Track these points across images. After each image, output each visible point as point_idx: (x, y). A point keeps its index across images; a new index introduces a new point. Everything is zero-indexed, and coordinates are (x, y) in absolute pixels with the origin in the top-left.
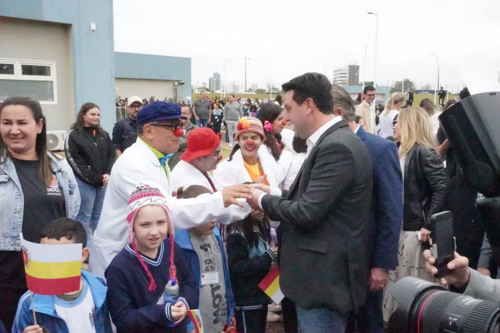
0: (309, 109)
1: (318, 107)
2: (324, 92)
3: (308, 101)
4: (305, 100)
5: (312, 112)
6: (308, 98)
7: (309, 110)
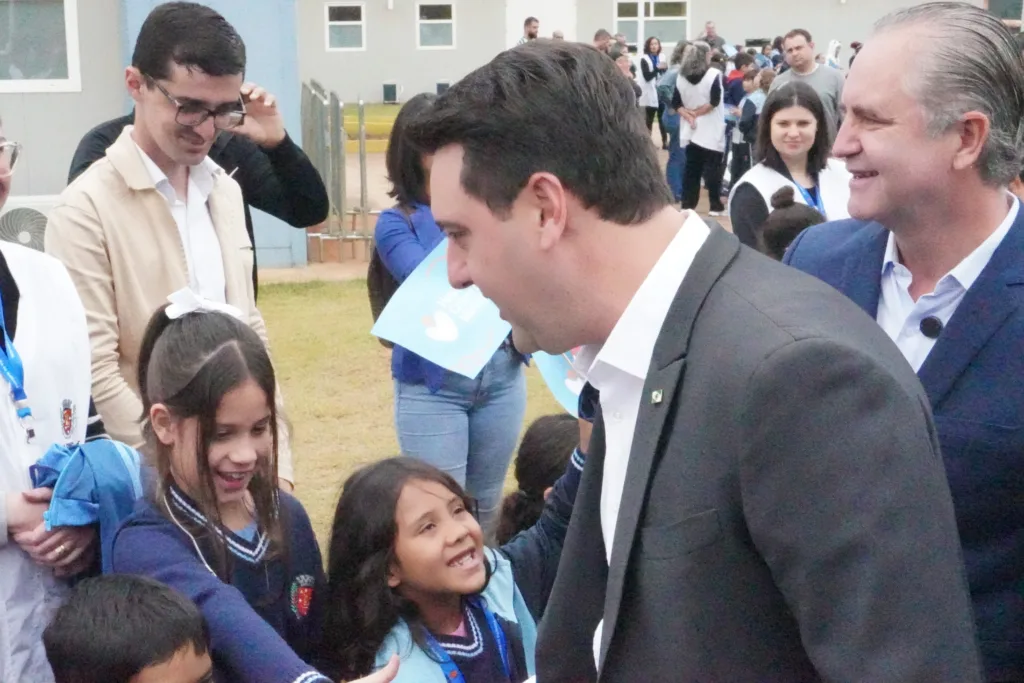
0: (550, 222)
1: (589, 202)
2: (601, 128)
3: (537, 187)
4: (523, 184)
5: (567, 231)
6: (536, 176)
7: (553, 229)
